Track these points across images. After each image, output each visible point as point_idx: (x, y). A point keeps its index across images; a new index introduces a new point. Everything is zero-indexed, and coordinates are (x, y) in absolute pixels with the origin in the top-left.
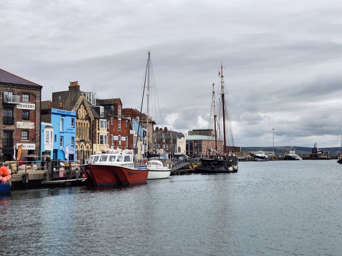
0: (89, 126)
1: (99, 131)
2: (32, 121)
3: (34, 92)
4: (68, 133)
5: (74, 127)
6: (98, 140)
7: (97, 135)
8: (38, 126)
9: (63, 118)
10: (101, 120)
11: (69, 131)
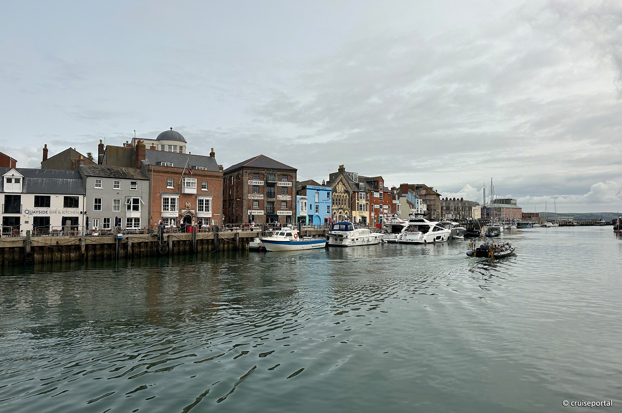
0: (348, 197)
1: (358, 201)
2: (289, 195)
3: (291, 174)
4: (324, 203)
5: (330, 199)
6: (358, 208)
7: (357, 205)
8: (294, 198)
9: (318, 192)
10: (359, 193)
11: (325, 202)
